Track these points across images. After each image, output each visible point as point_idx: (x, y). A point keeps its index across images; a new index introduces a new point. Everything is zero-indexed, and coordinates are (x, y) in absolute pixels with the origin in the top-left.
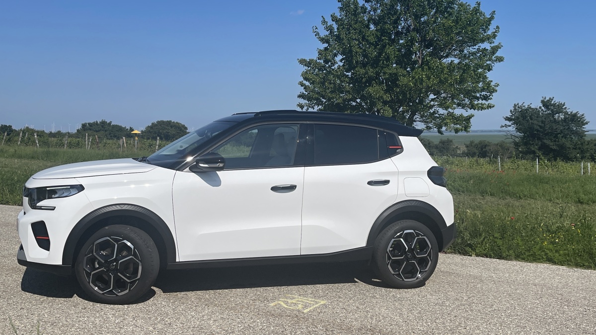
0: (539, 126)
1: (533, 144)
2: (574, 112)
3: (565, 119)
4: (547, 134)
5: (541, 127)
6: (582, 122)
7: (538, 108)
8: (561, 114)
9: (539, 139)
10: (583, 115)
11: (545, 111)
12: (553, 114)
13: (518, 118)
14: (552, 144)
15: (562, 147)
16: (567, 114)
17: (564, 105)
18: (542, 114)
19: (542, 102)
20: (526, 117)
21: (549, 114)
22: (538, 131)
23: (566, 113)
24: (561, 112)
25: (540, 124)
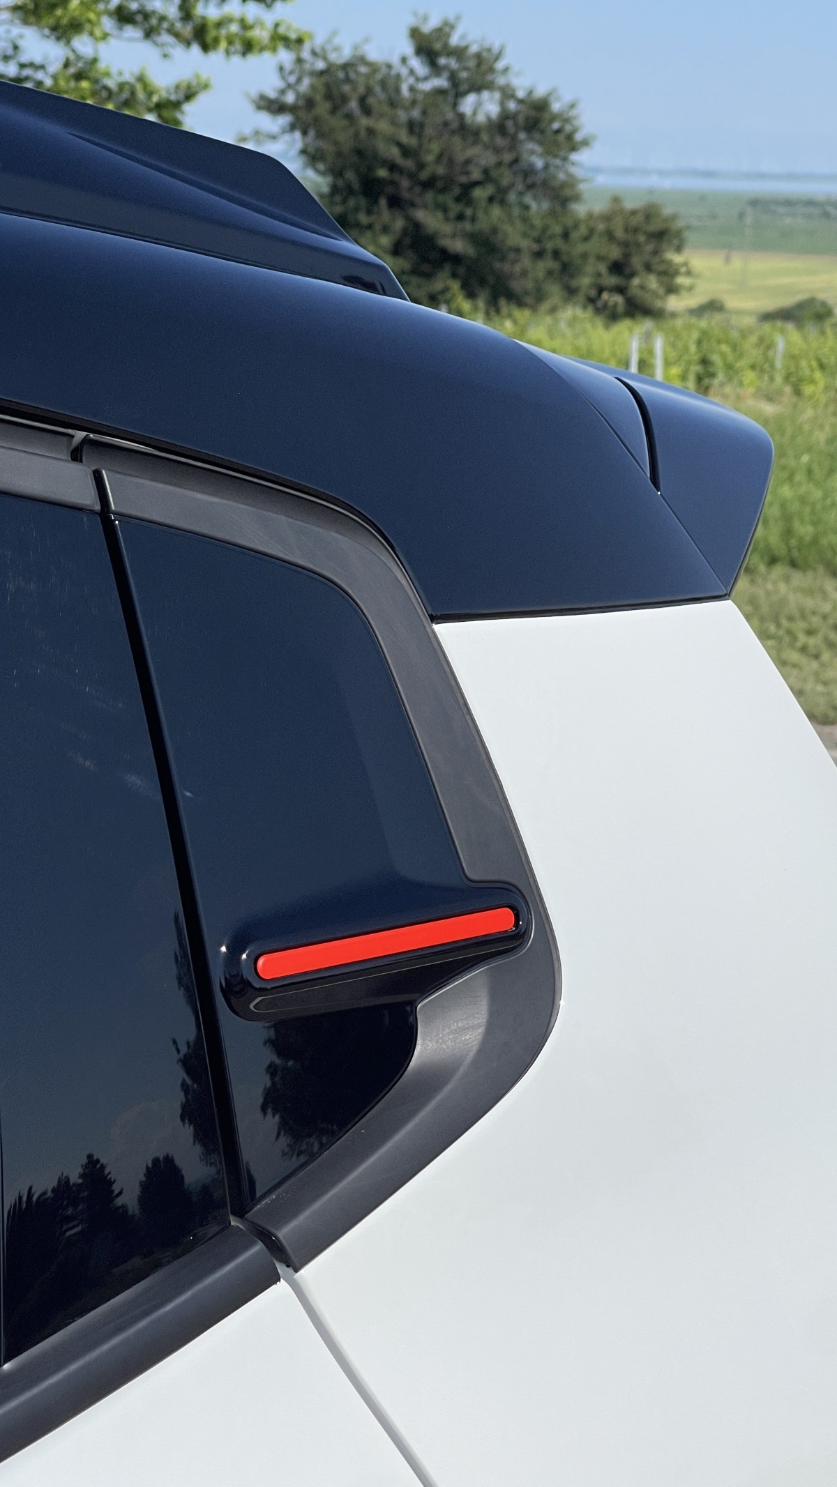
0: (399, 144)
1: (370, 227)
2: (540, 92)
3: (505, 116)
4: (428, 184)
5: (406, 151)
6: (570, 137)
7: (395, 61)
8: (486, 95)
9: (395, 202)
10: (572, 106)
11: (426, 79)
12: (457, 90)
13: (310, 103)
14: (447, 228)
15: (487, 244)
16: (513, 96)
17: (498, 57)
18: (412, 89)
19: (415, 33)
20: (344, 99)
21: (440, 92)
22: (393, 167)
23: (507, 93)
24: (489, 86)
25: (404, 137)
